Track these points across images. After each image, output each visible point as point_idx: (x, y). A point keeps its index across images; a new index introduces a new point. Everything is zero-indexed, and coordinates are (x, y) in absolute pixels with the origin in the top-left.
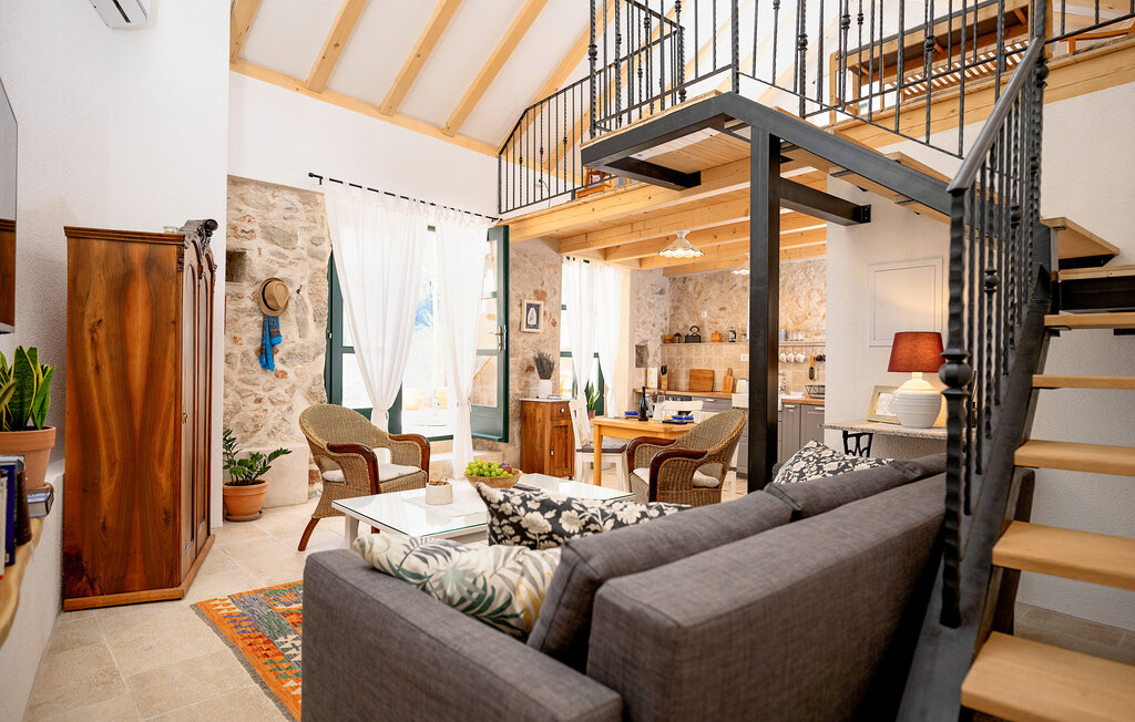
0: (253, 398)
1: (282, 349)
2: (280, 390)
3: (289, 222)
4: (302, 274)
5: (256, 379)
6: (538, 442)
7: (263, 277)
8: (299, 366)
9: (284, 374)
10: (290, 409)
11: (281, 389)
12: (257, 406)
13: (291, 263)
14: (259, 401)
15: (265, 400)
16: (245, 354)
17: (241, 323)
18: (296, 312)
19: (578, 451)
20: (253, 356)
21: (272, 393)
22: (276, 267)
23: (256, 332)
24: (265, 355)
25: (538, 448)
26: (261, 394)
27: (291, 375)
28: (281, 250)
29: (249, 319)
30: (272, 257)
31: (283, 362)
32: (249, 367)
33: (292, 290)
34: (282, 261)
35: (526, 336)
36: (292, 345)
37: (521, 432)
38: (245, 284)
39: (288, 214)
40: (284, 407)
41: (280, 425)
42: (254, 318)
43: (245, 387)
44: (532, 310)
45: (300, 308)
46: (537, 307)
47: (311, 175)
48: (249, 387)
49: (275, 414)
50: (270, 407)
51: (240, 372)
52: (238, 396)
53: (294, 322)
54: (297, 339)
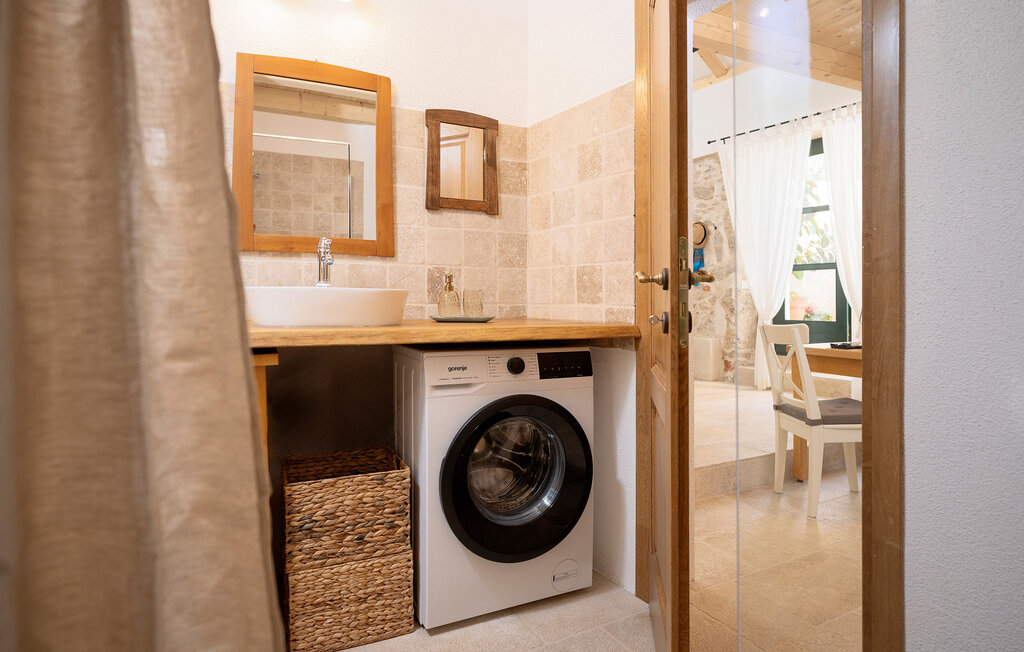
2: (706, 300)
3: (709, 180)
4: (717, 215)
8: (718, 283)
9: (708, 288)
10: (712, 313)
13: (709, 209)
14: (694, 306)
15: (697, 306)
18: (715, 243)
21: (702, 301)
22: (700, 214)
27: (713, 289)
28: (703, 201)
33: (710, 228)
39: (707, 174)
40: (709, 312)
41: (706, 324)
45: (718, 240)
47: (709, 143)
49: (703, 316)
50: (700, 311)
53: (714, 250)
54: (715, 263)
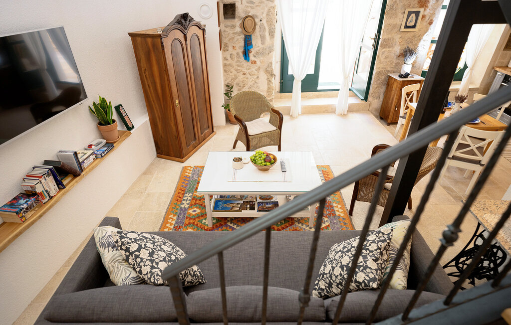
0: (242, 73)
1: (253, 51)
4: (262, 11)
5: (243, 65)
6: (390, 101)
7: (243, 15)
8: (262, 58)
9: (255, 62)
10: (258, 77)
11: (254, 68)
12: (244, 76)
13: (257, 6)
14: (244, 74)
15: (247, 74)
16: (238, 54)
17: (235, 39)
18: (260, 31)
19: (401, 117)
20: (241, 55)
21: (250, 71)
22: (249, 9)
23: (242, 43)
24: (246, 54)
25: (389, 104)
26: (245, 71)
27: (258, 63)
29: (239, 37)
30: (248, 5)
31: (255, 57)
32: (239, 59)
33: (257, 20)
34: (252, 5)
35: (403, 34)
36: (258, 48)
37: (385, 92)
38: (236, 20)
40: (255, 77)
41: (254, 85)
42: (241, 36)
43: (239, 68)
44: (413, 15)
45: (262, 29)
46: (417, 13)
48: (240, 68)
49: (251, 80)
50: (249, 77)
51: (236, 62)
52: (236, 72)
53: (259, 37)
54: (261, 45)
